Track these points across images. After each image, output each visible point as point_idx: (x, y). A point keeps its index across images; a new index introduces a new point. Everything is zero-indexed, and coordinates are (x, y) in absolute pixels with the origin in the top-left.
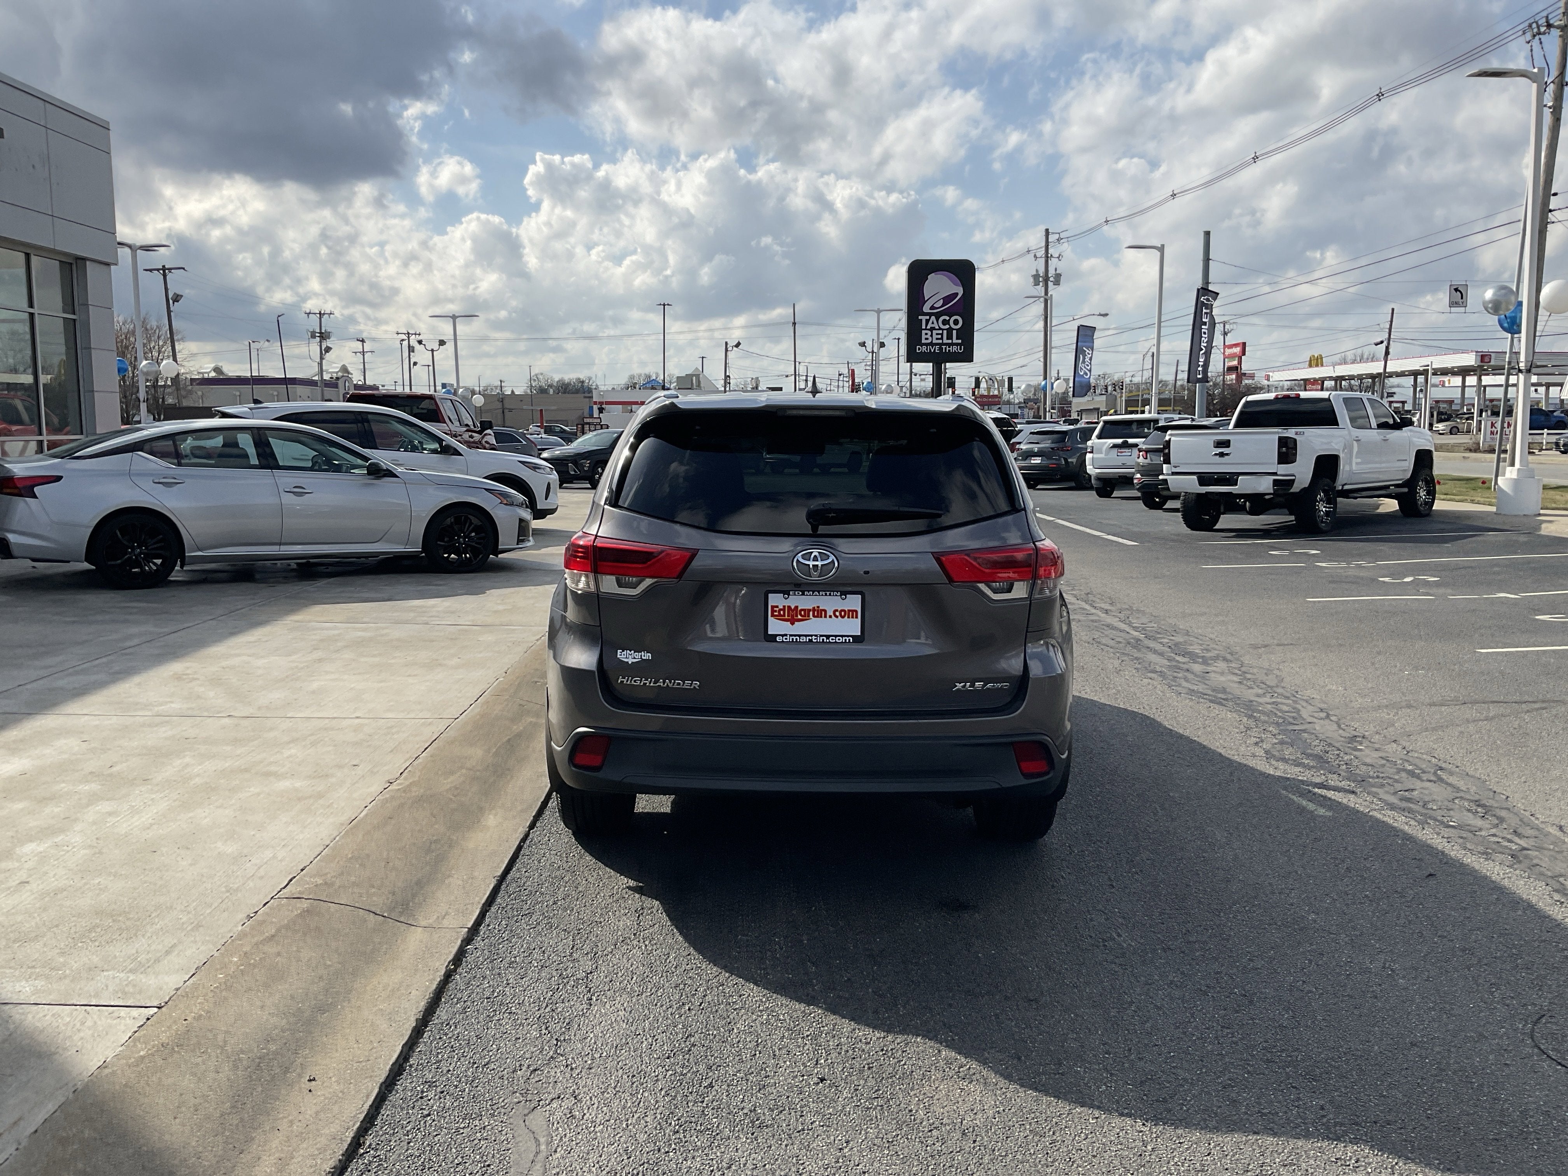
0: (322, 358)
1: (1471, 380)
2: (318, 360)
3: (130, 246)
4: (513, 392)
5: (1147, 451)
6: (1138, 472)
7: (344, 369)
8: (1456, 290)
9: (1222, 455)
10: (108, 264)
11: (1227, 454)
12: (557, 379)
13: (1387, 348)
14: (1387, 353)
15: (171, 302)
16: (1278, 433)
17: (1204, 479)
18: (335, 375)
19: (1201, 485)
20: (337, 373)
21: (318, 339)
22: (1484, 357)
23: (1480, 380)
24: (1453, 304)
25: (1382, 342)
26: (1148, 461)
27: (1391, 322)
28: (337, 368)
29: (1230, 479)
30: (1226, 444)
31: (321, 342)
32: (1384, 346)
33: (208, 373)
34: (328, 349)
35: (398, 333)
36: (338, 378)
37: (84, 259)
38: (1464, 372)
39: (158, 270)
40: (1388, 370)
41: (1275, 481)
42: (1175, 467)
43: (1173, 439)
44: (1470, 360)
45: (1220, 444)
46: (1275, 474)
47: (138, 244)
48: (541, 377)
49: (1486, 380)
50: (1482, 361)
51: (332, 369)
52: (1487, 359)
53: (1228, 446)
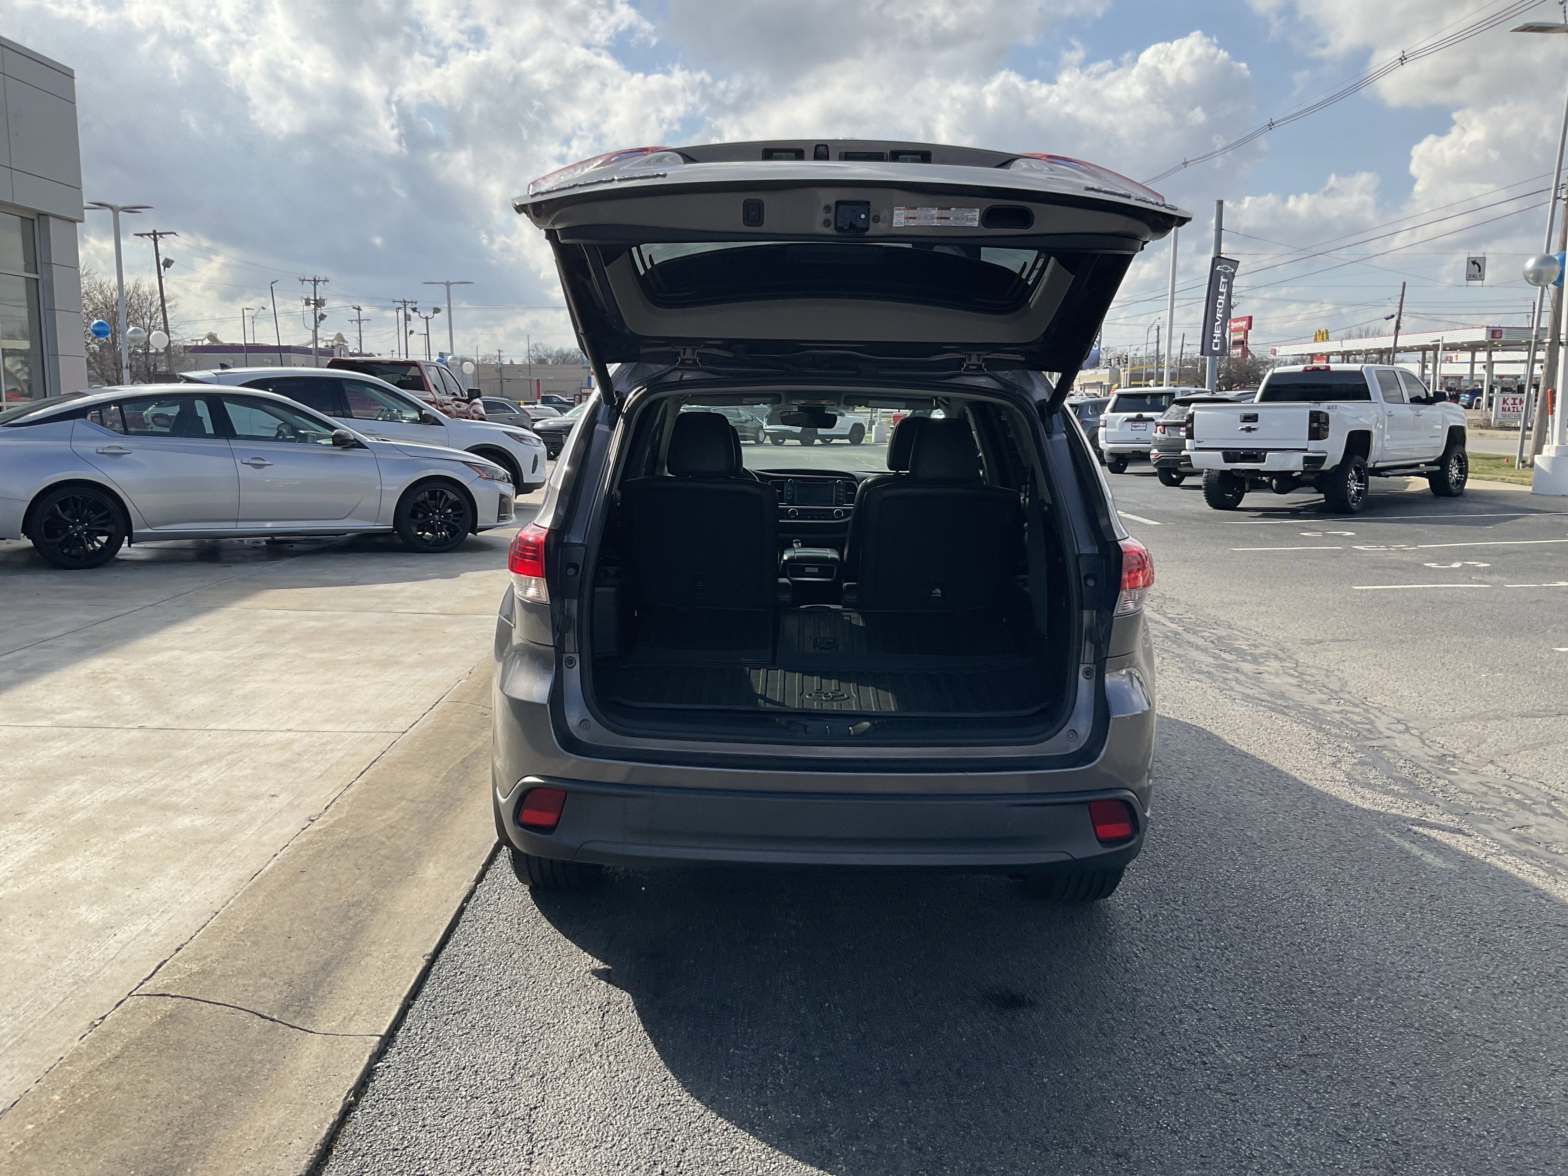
0: (316, 326)
1: (1481, 356)
2: (313, 328)
3: (111, 208)
4: (511, 362)
5: (1165, 426)
6: (1156, 447)
7: (340, 337)
8: (1474, 263)
9: (1249, 430)
11: (1254, 429)
12: (556, 349)
13: (1398, 322)
14: (1398, 327)
15: (162, 267)
16: (1310, 407)
17: (1230, 455)
18: (330, 344)
19: (1226, 461)
20: (332, 341)
21: (313, 306)
22: (1495, 333)
23: (1490, 355)
24: (1470, 277)
25: (1393, 316)
26: (1166, 436)
27: (1403, 295)
28: (331, 336)
29: (1256, 455)
30: (1254, 418)
31: (315, 309)
32: (1394, 320)
33: (202, 341)
34: (322, 317)
35: (394, 302)
36: (333, 347)
37: (46, 215)
38: (1473, 347)
39: (149, 235)
40: (1398, 345)
41: (1305, 457)
42: (1199, 442)
43: (1196, 412)
44: (1481, 335)
45: (1247, 418)
46: (1306, 450)
47: (121, 205)
48: (540, 347)
49: (1496, 356)
50: (1492, 337)
51: (327, 337)
52: (1498, 335)
53: (1257, 421)
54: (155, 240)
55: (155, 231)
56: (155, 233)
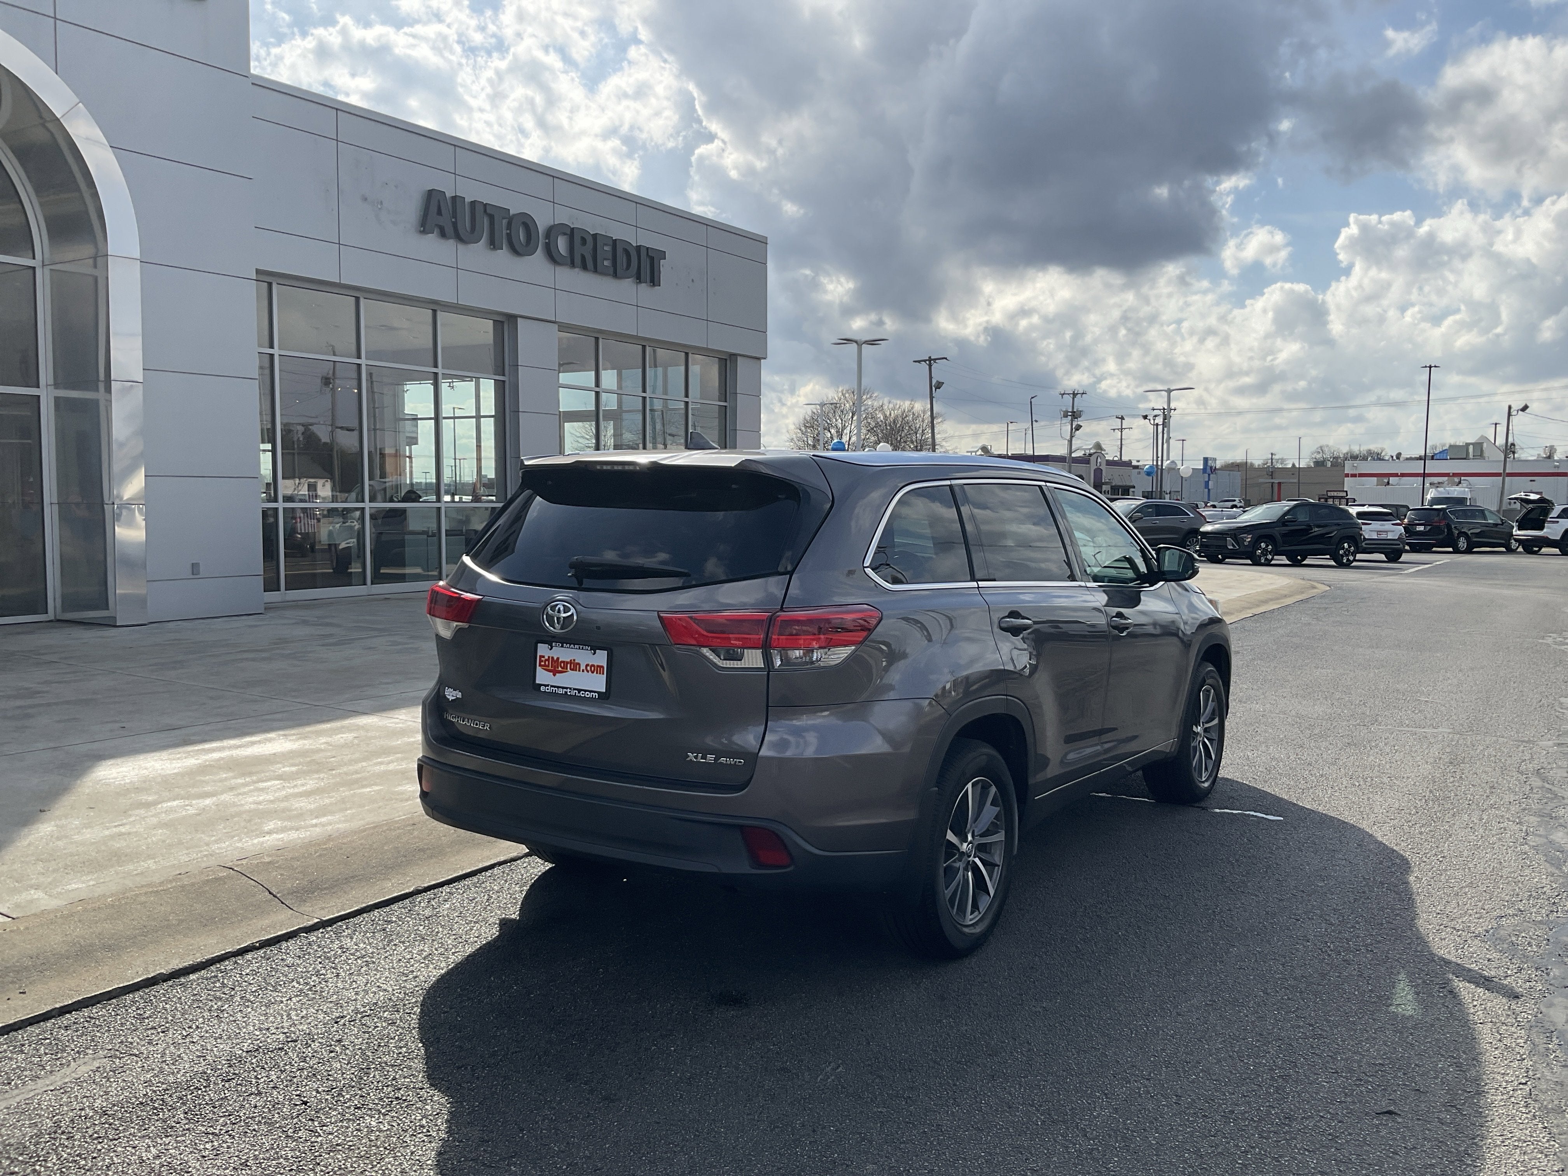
0: (1072, 437)
2: (1068, 438)
3: (856, 342)
4: (1294, 465)
7: (1098, 446)
10: (759, 359)
12: (1345, 451)
15: (934, 388)
18: (1088, 452)
20: (1090, 449)
21: (1070, 418)
28: (1090, 445)
31: (1072, 421)
33: (976, 452)
34: (1078, 427)
35: (1154, 409)
36: (1090, 455)
37: (735, 355)
39: (925, 361)
47: (864, 339)
48: (1326, 449)
51: (1083, 445)
54: (930, 366)
55: (930, 357)
56: (930, 359)
